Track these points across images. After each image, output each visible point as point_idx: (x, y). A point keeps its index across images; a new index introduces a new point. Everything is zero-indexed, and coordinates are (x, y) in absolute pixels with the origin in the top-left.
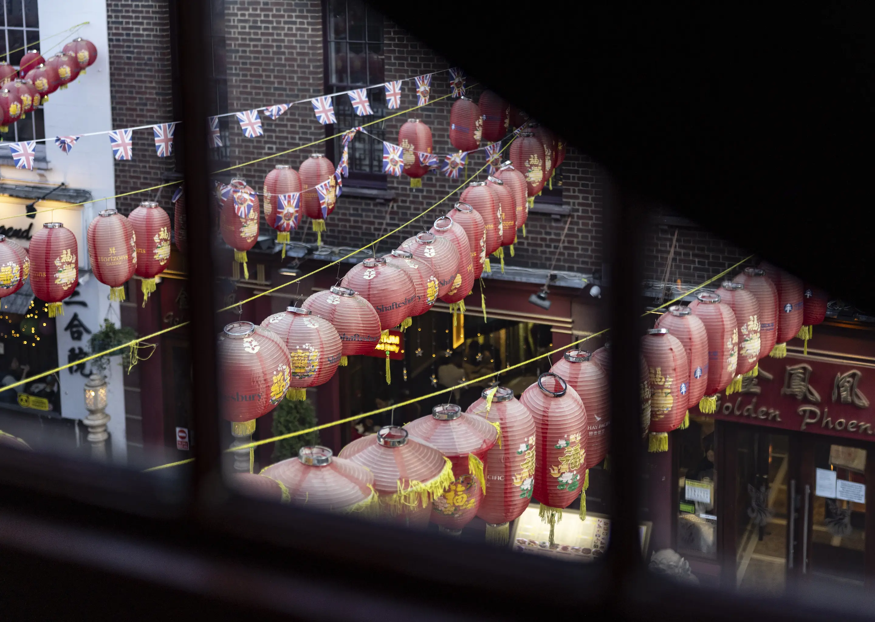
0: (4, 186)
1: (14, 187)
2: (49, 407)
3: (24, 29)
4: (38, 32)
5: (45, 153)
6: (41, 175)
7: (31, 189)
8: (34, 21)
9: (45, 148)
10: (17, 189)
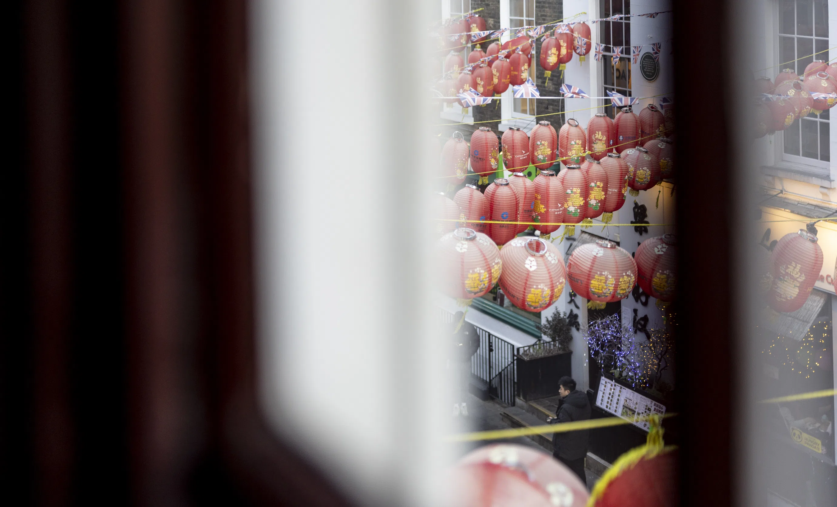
0: (786, 201)
1: (796, 203)
2: (822, 450)
3: (814, 37)
4: (827, 41)
5: (829, 170)
6: (823, 194)
7: (813, 208)
8: (824, 31)
9: (829, 165)
10: (799, 205)
